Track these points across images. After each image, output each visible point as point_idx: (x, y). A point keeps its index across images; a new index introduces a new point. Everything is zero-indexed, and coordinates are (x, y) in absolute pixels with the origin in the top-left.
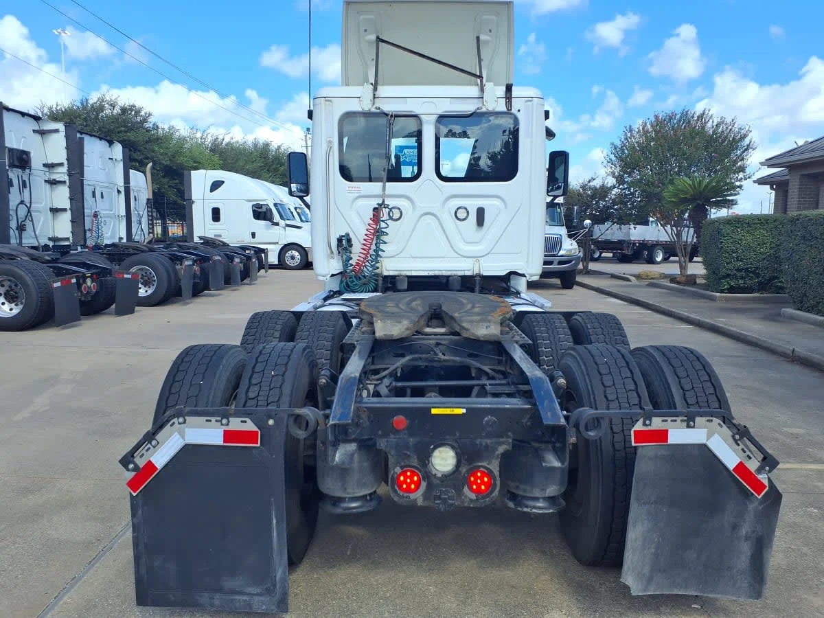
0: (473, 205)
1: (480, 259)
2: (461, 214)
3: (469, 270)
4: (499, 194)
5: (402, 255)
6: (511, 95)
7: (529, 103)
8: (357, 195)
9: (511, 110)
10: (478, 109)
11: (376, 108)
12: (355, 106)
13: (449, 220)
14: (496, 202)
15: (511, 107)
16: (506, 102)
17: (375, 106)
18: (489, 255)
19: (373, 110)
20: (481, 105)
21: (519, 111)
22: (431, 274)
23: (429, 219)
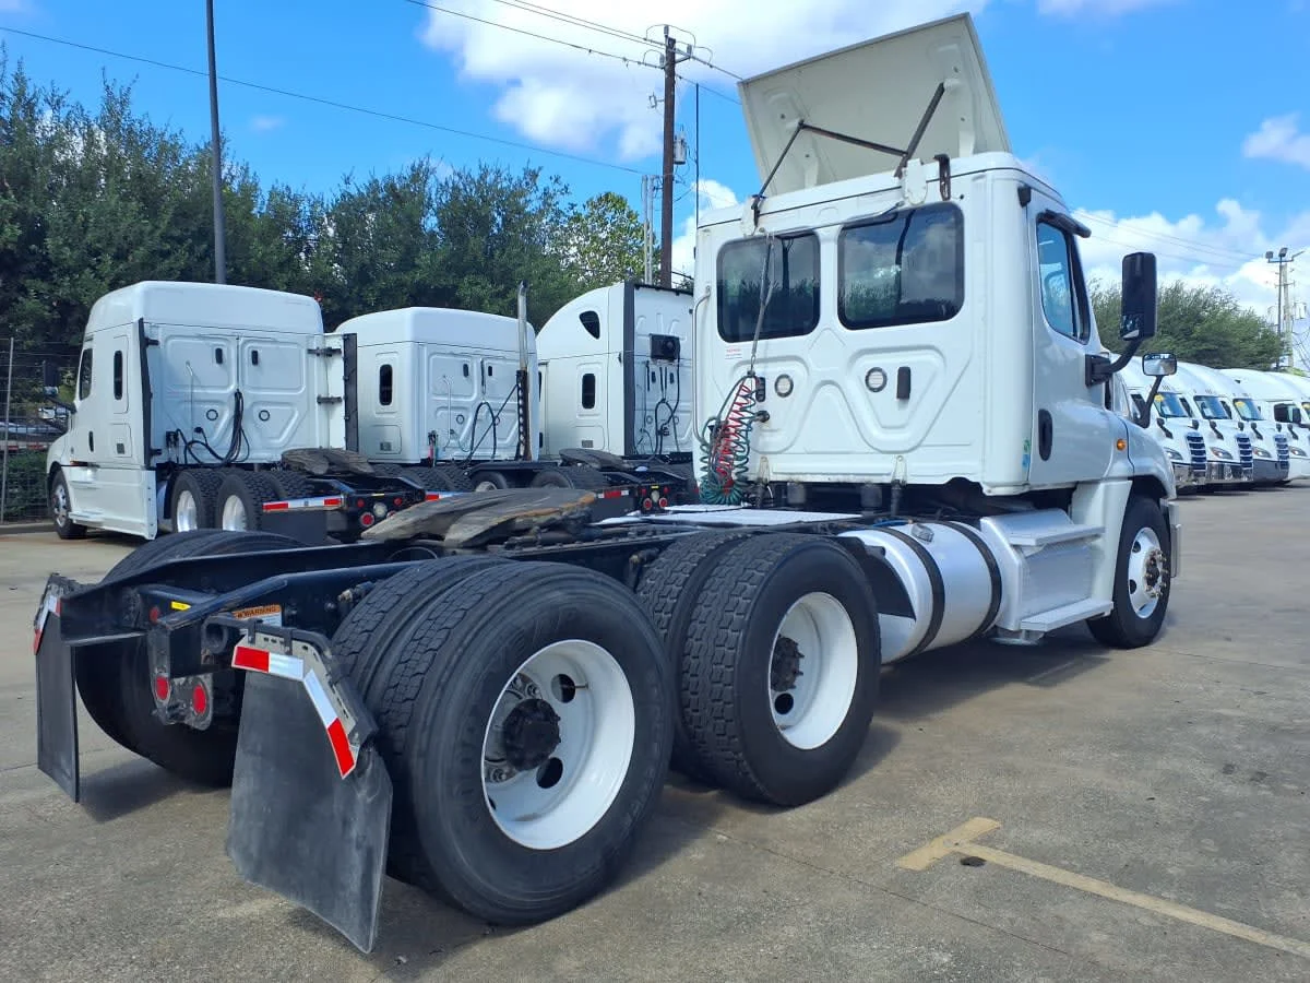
0: (891, 364)
1: (904, 455)
2: (876, 380)
3: (888, 474)
4: (933, 343)
5: (791, 450)
6: (949, 174)
7: (980, 181)
8: (736, 361)
9: (949, 198)
10: (897, 205)
11: (761, 230)
13: (855, 388)
14: (930, 357)
15: (949, 193)
16: (941, 187)
17: (756, 229)
18: (920, 449)
20: (902, 199)
21: (962, 197)
22: (833, 479)
23: (828, 391)
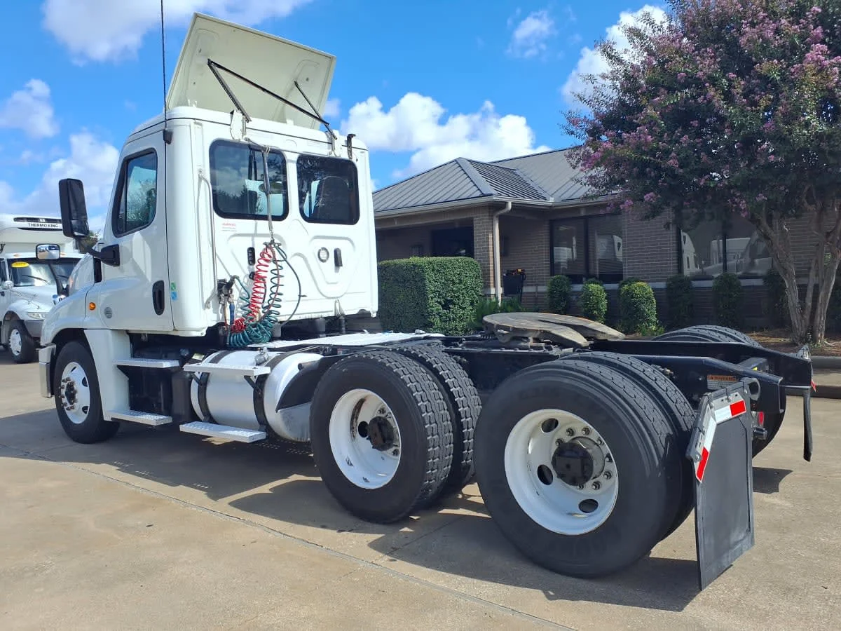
0: (331, 246)
1: (339, 299)
2: (323, 255)
4: (348, 237)
6: (351, 145)
7: (363, 154)
8: (232, 233)
9: (351, 158)
10: (329, 154)
11: (246, 139)
12: (225, 134)
13: (314, 261)
14: (348, 244)
15: (352, 156)
16: (347, 151)
17: (244, 137)
18: (345, 295)
19: (243, 141)
21: (357, 160)
